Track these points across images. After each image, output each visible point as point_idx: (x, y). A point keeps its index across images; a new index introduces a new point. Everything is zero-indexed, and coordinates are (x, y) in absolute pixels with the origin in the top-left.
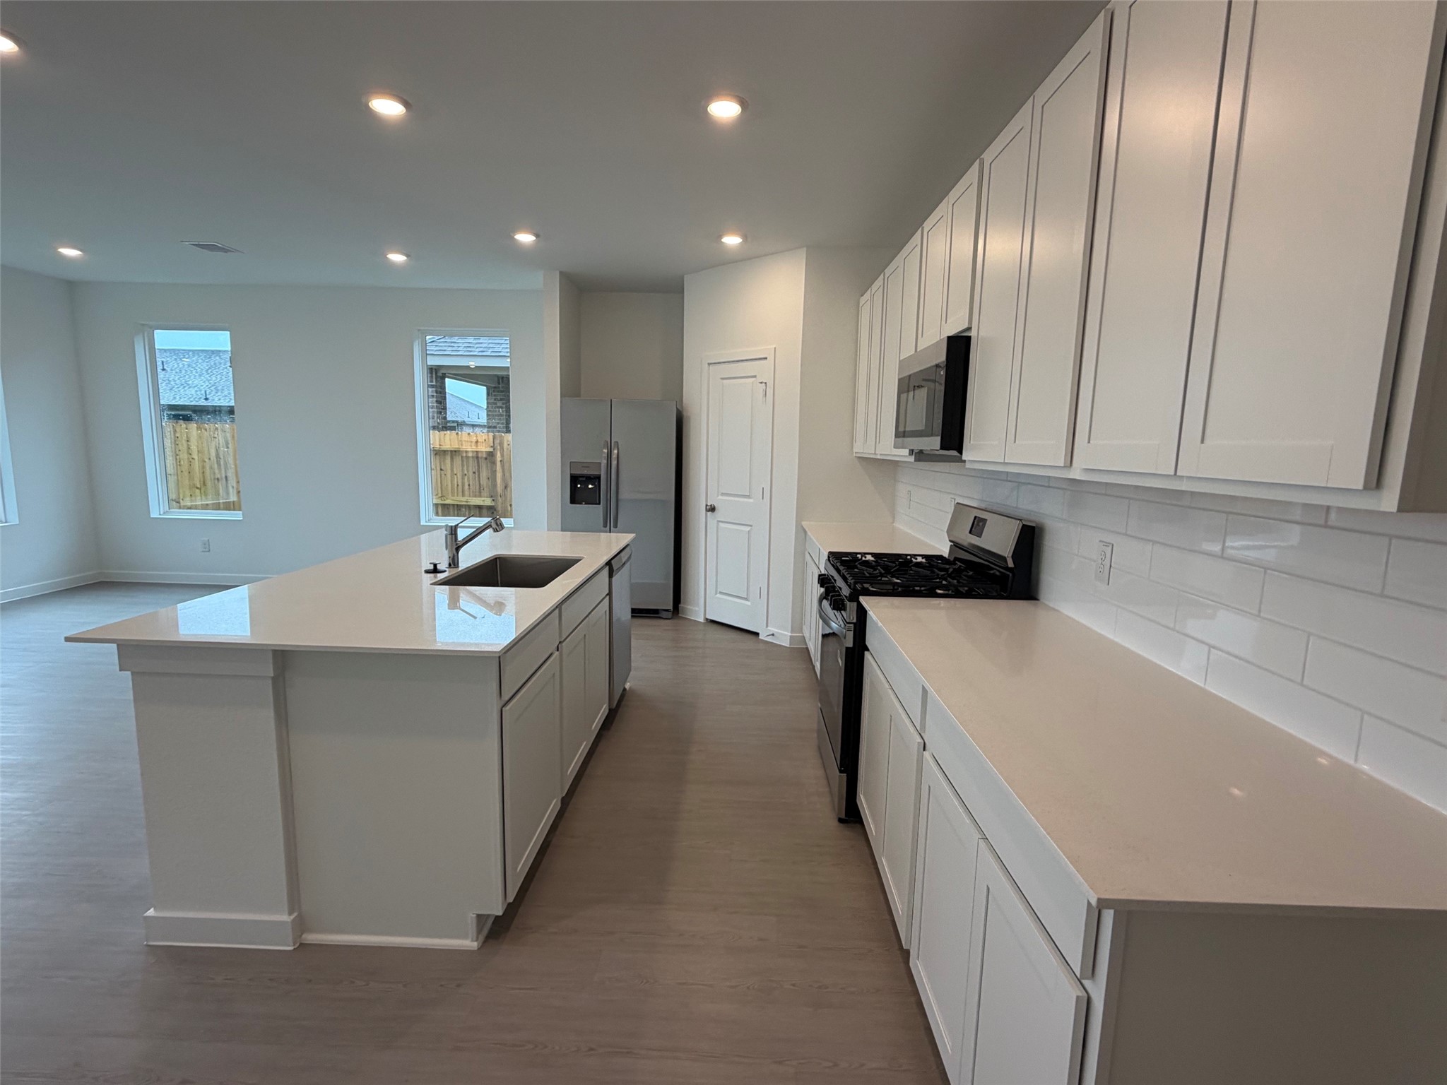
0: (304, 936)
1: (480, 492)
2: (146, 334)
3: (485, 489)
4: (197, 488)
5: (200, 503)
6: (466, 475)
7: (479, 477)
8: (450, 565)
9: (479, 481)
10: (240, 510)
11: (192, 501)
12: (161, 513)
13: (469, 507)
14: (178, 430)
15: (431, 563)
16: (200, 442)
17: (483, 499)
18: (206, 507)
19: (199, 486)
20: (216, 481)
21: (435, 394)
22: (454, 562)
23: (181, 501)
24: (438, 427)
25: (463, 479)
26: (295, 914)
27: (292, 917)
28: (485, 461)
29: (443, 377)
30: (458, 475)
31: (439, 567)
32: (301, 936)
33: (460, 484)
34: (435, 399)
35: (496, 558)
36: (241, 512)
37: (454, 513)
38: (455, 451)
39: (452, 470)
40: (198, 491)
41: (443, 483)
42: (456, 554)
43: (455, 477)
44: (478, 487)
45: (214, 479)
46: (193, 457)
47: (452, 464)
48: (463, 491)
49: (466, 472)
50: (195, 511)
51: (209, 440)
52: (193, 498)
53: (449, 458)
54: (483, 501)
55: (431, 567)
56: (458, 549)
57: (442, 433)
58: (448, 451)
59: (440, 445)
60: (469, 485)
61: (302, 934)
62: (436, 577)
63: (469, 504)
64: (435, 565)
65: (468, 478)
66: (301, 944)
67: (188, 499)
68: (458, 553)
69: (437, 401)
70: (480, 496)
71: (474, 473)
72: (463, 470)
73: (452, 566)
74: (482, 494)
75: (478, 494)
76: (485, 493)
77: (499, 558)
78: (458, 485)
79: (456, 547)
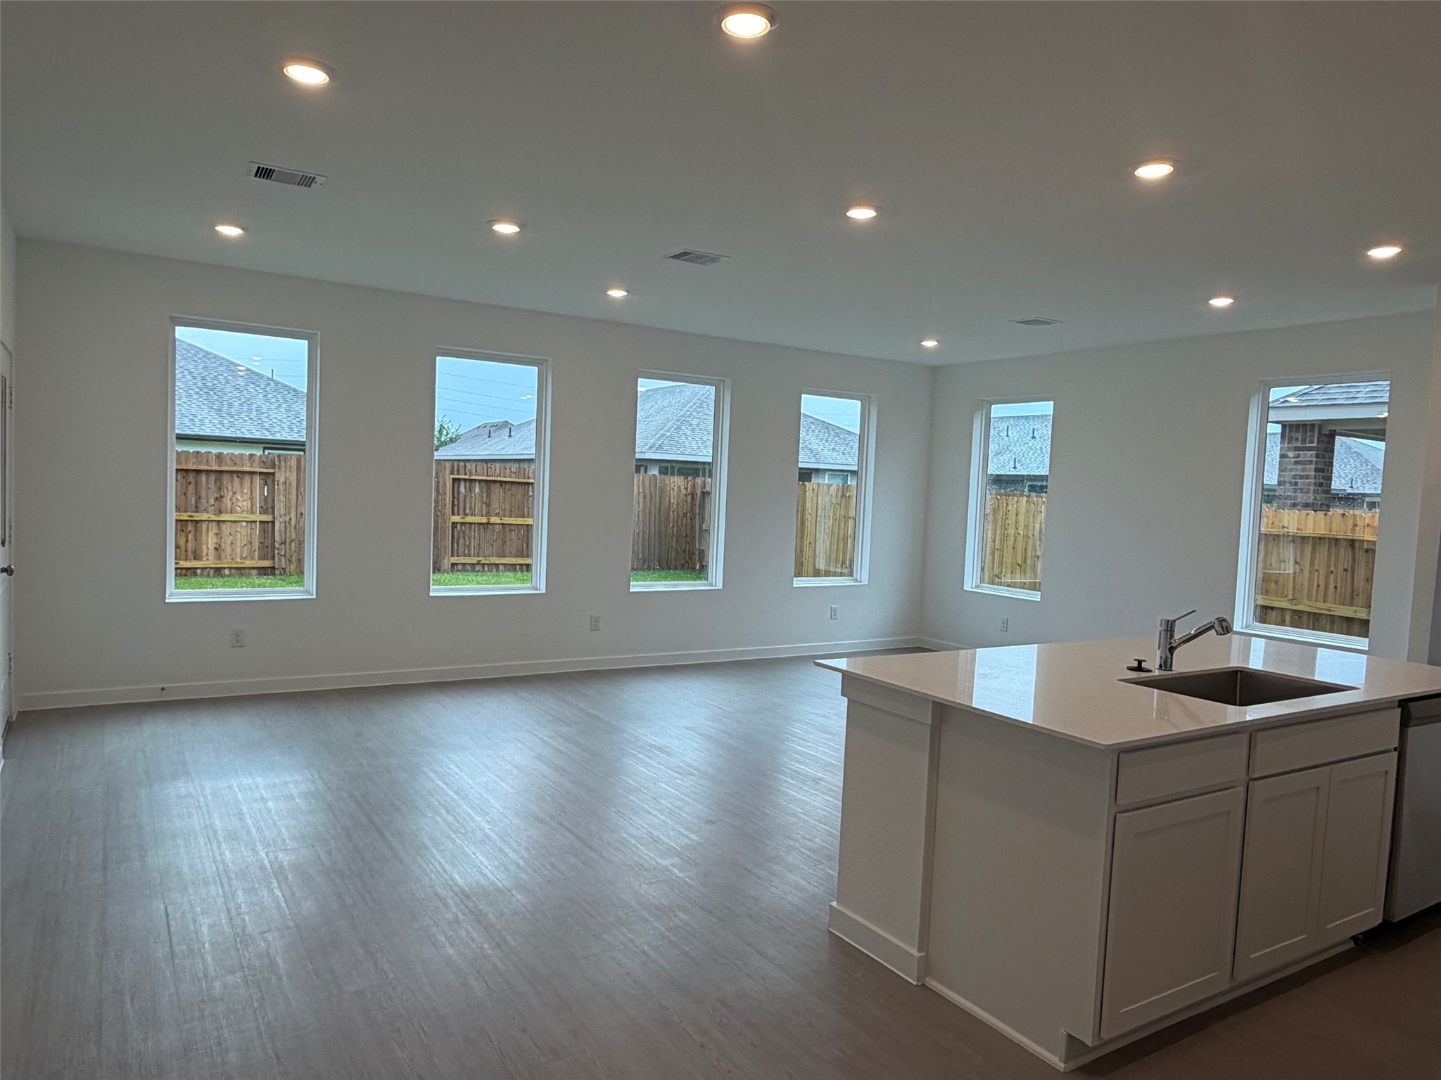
0: (927, 979)
1: (1352, 599)
2: (984, 409)
3: (1361, 595)
4: (1019, 565)
5: (1019, 581)
6: (1332, 572)
7: (1353, 578)
8: (1161, 666)
9: (1353, 584)
10: (1039, 591)
11: (1012, 578)
12: (974, 587)
13: (1332, 618)
14: (1010, 503)
15: (1135, 660)
16: (1027, 517)
17: (1354, 608)
18: (1023, 586)
19: (1020, 563)
20: (1036, 559)
21: (1315, 459)
22: (1166, 664)
23: (1003, 578)
24: (1313, 504)
25: (1327, 578)
26: (923, 954)
27: (920, 955)
28: (1365, 554)
29: (1332, 436)
30: (1321, 571)
31: (1144, 665)
32: (925, 978)
33: (1322, 584)
34: (1313, 466)
35: (1237, 671)
36: (1039, 593)
37: (1314, 625)
38: (1320, 538)
39: (1312, 564)
40: (1018, 567)
41: (1297, 580)
42: (1169, 655)
43: (1316, 573)
44: (1349, 590)
45: (1035, 557)
46: (1019, 532)
47: (1313, 558)
48: (1325, 595)
49: (1332, 569)
50: (1013, 589)
51: (1036, 513)
52: (1013, 575)
53: (1310, 549)
54: (1355, 612)
55: (1135, 664)
56: (1172, 650)
57: (1304, 512)
58: (1309, 537)
59: (1298, 529)
60: (1336, 587)
61: (926, 976)
62: (1140, 675)
63: (1332, 613)
64: (1140, 662)
65: (1336, 578)
66: (923, 984)
67: (1009, 575)
68: (1172, 654)
69: (1316, 470)
70: (1352, 606)
71: (1346, 570)
72: (1328, 565)
73: (1163, 668)
74: (1355, 602)
75: (1348, 601)
76: (1360, 600)
77: (1241, 671)
78: (1318, 586)
79: (1168, 646)
